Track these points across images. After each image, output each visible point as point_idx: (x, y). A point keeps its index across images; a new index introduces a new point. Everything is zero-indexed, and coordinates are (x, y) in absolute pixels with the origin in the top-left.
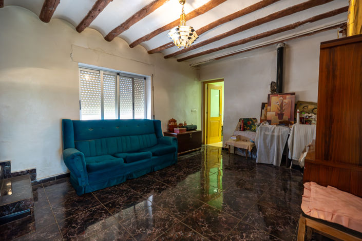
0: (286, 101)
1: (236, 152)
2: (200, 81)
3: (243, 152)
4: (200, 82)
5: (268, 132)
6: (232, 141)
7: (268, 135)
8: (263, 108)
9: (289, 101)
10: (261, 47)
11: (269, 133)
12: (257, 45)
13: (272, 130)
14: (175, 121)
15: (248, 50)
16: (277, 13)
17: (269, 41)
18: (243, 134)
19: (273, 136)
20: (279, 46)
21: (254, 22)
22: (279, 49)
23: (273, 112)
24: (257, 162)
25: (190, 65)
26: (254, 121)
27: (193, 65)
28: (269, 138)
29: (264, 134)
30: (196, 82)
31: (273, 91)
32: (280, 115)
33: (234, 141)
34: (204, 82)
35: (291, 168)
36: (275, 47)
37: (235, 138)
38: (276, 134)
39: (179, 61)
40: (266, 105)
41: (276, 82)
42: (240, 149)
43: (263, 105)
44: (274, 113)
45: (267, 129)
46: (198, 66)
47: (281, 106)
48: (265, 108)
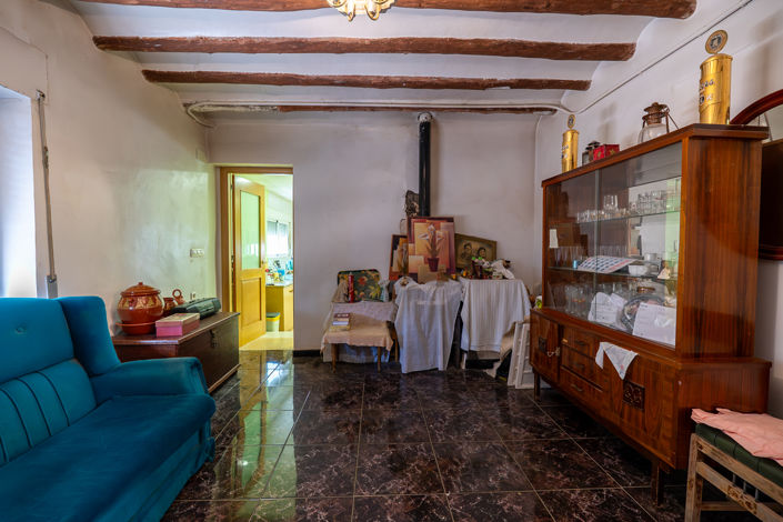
0: (440, 233)
1: (341, 356)
2: (211, 161)
3: (358, 354)
4: (211, 165)
5: (423, 299)
6: (338, 332)
7: (423, 307)
8: (394, 247)
9: (445, 234)
10: (401, 109)
11: (426, 303)
12: (393, 101)
13: (431, 295)
14: (153, 294)
15: (373, 109)
16: (490, 41)
17: (420, 102)
18: (355, 309)
19: (433, 308)
20: (423, 118)
21: (442, 40)
22: (423, 125)
23: (420, 255)
24: (404, 370)
25: (186, 105)
26: (373, 275)
27: (196, 108)
28: (426, 312)
29: (416, 306)
30: (201, 163)
31: (410, 210)
32: (433, 263)
33: (345, 330)
34: (222, 168)
35: (463, 367)
36: (414, 118)
37: (344, 323)
38: (438, 302)
39: (152, 76)
40: (401, 240)
41: (417, 192)
42: (353, 347)
43: (396, 240)
44: (422, 258)
45: (420, 294)
46: (206, 115)
47: (433, 242)
48: (399, 248)
